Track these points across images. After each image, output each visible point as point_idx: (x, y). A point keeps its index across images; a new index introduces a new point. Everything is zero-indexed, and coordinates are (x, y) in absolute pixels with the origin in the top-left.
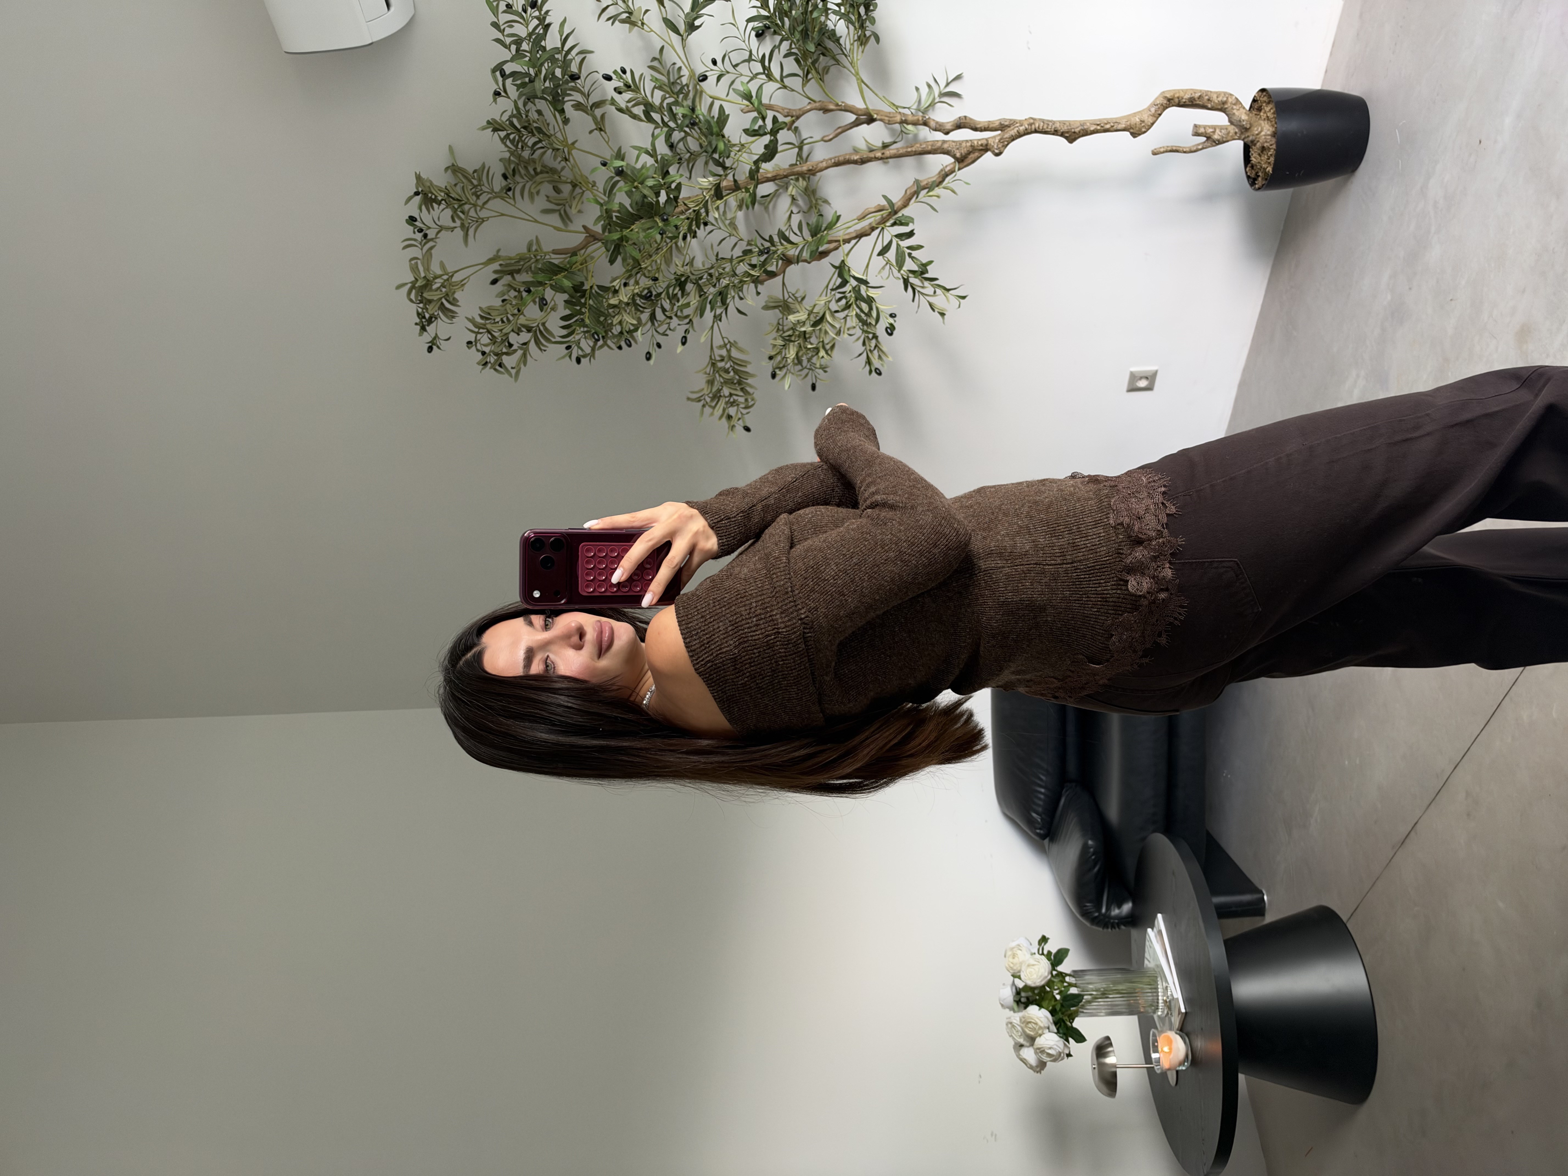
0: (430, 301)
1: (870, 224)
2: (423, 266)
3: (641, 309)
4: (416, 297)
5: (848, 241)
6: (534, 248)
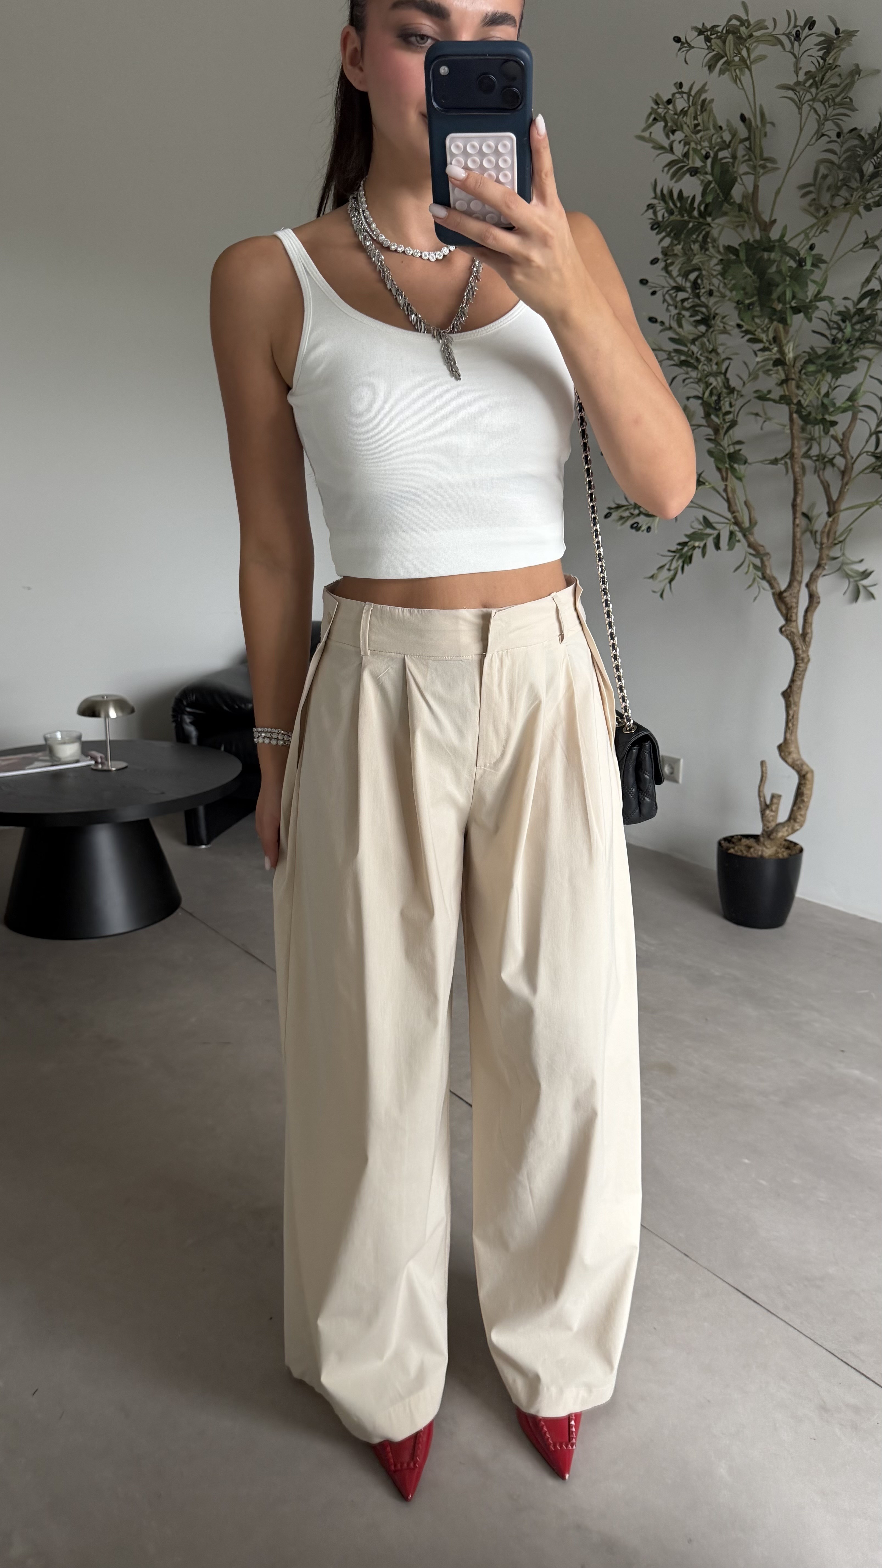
0: (726, 42)
1: (738, 510)
2: (764, 35)
4: (732, 26)
5: (725, 490)
6: (769, 165)
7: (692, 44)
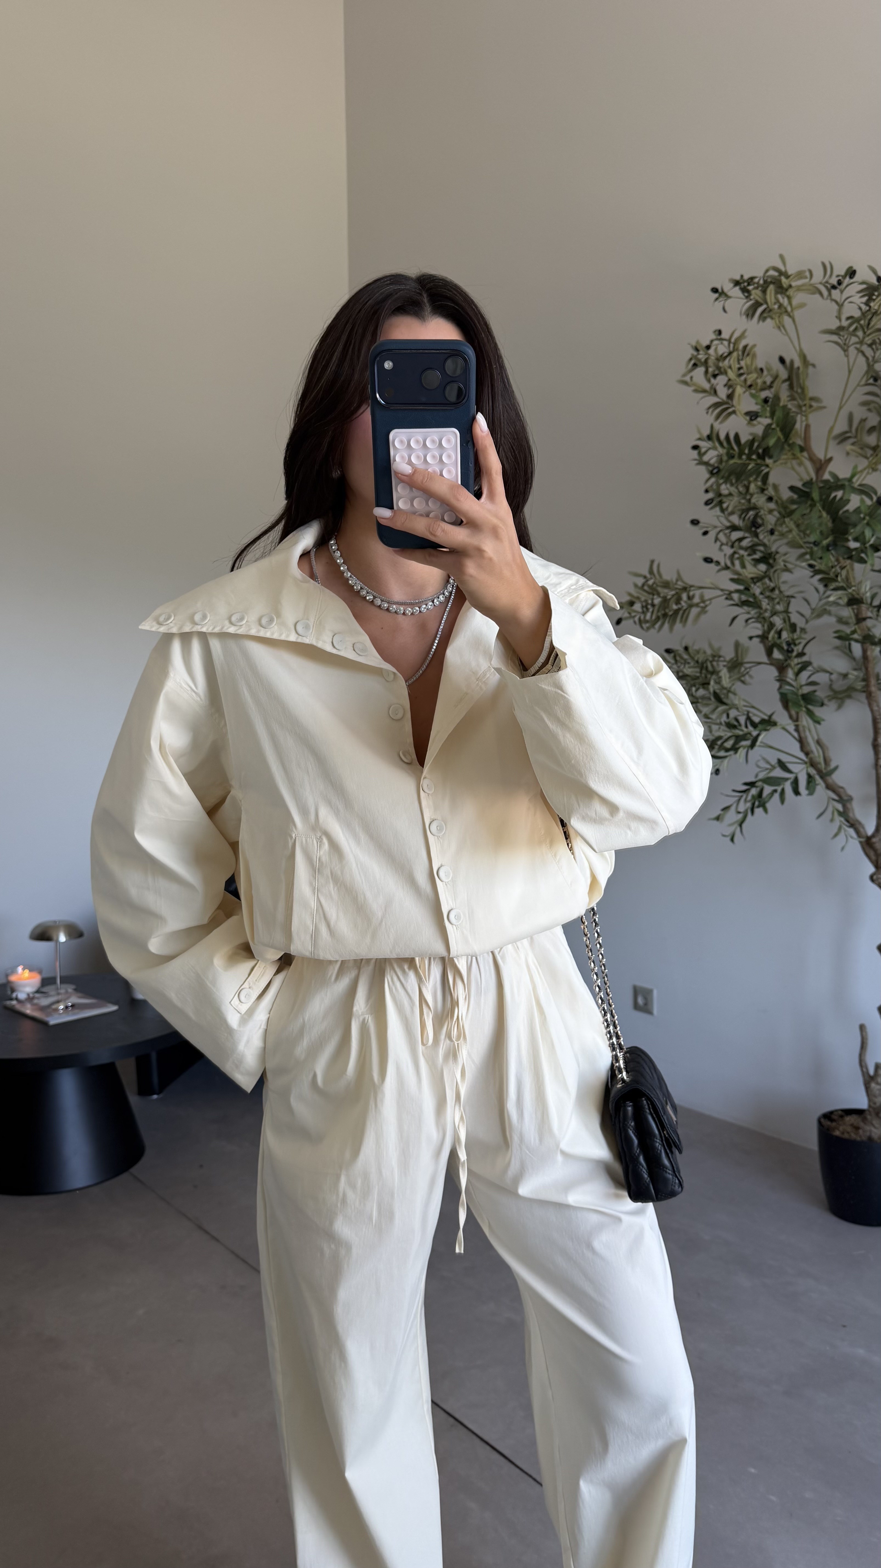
0: (764, 292)
1: (812, 752)
2: (803, 285)
3: (743, 516)
4: (771, 276)
5: (797, 729)
6: (814, 404)
7: (729, 294)
